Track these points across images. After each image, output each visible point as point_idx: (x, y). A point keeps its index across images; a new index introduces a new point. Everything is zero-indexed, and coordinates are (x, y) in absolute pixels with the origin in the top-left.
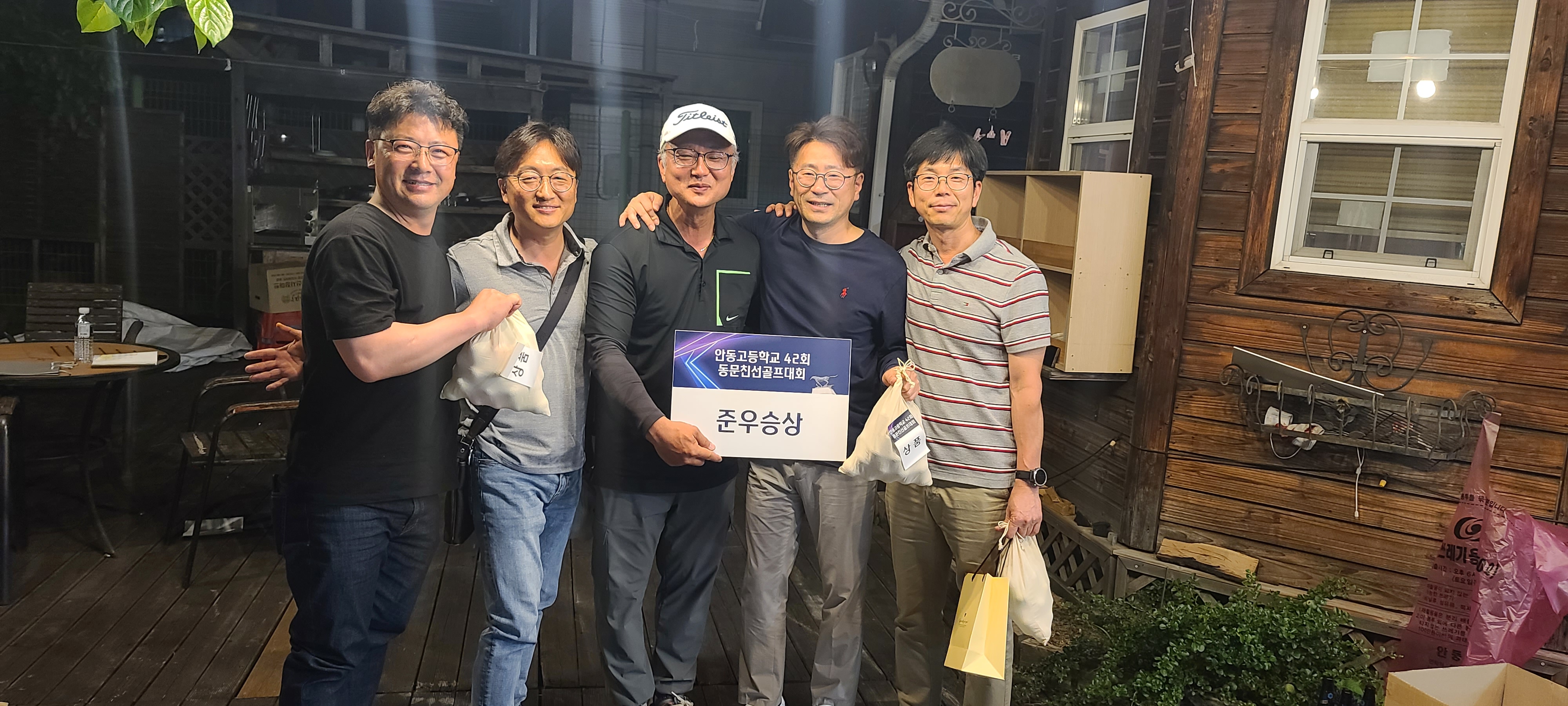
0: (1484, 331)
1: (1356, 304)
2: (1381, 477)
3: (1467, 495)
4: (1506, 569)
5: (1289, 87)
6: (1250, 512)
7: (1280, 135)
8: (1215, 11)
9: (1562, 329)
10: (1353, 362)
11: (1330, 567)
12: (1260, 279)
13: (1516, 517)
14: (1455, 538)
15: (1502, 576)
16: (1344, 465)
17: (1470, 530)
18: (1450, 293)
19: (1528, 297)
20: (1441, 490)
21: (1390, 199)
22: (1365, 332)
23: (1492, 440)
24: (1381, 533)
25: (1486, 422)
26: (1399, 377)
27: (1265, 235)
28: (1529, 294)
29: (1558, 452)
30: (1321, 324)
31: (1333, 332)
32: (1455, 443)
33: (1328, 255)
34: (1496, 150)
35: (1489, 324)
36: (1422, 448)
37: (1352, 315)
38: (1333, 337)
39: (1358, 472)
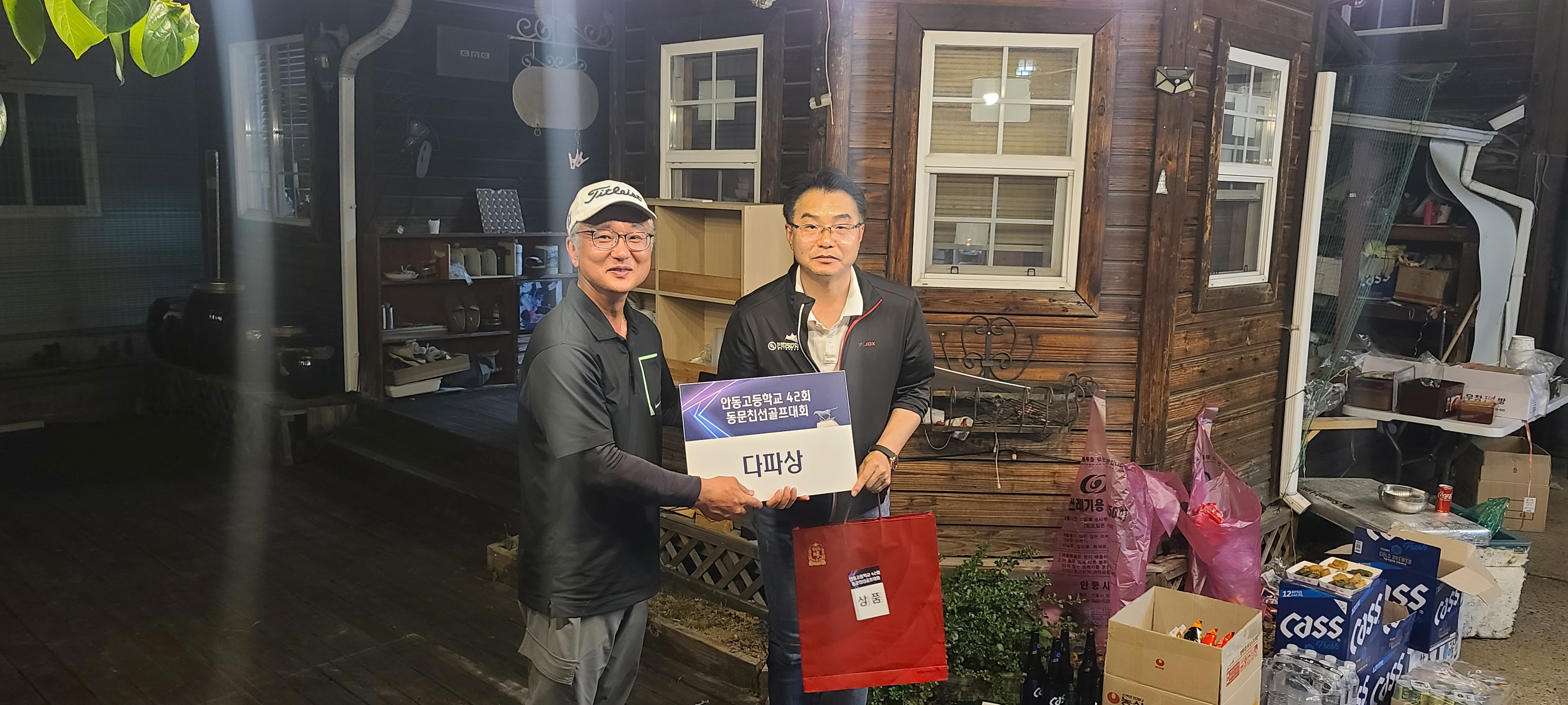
0: (1072, 324)
1: (983, 311)
2: (1011, 452)
3: (1088, 458)
4: (1132, 512)
5: (914, 125)
6: (912, 500)
7: (911, 168)
8: (844, 54)
9: (1125, 317)
10: (982, 359)
11: (978, 533)
13: (1129, 470)
14: (1082, 493)
15: (1130, 518)
16: (982, 446)
17: (1093, 486)
18: (1049, 296)
19: (1102, 294)
20: (1052, 455)
21: (994, 220)
22: (989, 333)
23: (1103, 411)
24: (1014, 497)
25: (1096, 399)
26: (1016, 368)
27: (906, 257)
28: (1102, 292)
29: (1129, 412)
30: (955, 329)
31: (964, 336)
32: (1062, 416)
33: (954, 271)
34: (1070, 178)
35: (1077, 318)
36: (1044, 423)
37: (979, 320)
38: (965, 340)
39: (995, 451)
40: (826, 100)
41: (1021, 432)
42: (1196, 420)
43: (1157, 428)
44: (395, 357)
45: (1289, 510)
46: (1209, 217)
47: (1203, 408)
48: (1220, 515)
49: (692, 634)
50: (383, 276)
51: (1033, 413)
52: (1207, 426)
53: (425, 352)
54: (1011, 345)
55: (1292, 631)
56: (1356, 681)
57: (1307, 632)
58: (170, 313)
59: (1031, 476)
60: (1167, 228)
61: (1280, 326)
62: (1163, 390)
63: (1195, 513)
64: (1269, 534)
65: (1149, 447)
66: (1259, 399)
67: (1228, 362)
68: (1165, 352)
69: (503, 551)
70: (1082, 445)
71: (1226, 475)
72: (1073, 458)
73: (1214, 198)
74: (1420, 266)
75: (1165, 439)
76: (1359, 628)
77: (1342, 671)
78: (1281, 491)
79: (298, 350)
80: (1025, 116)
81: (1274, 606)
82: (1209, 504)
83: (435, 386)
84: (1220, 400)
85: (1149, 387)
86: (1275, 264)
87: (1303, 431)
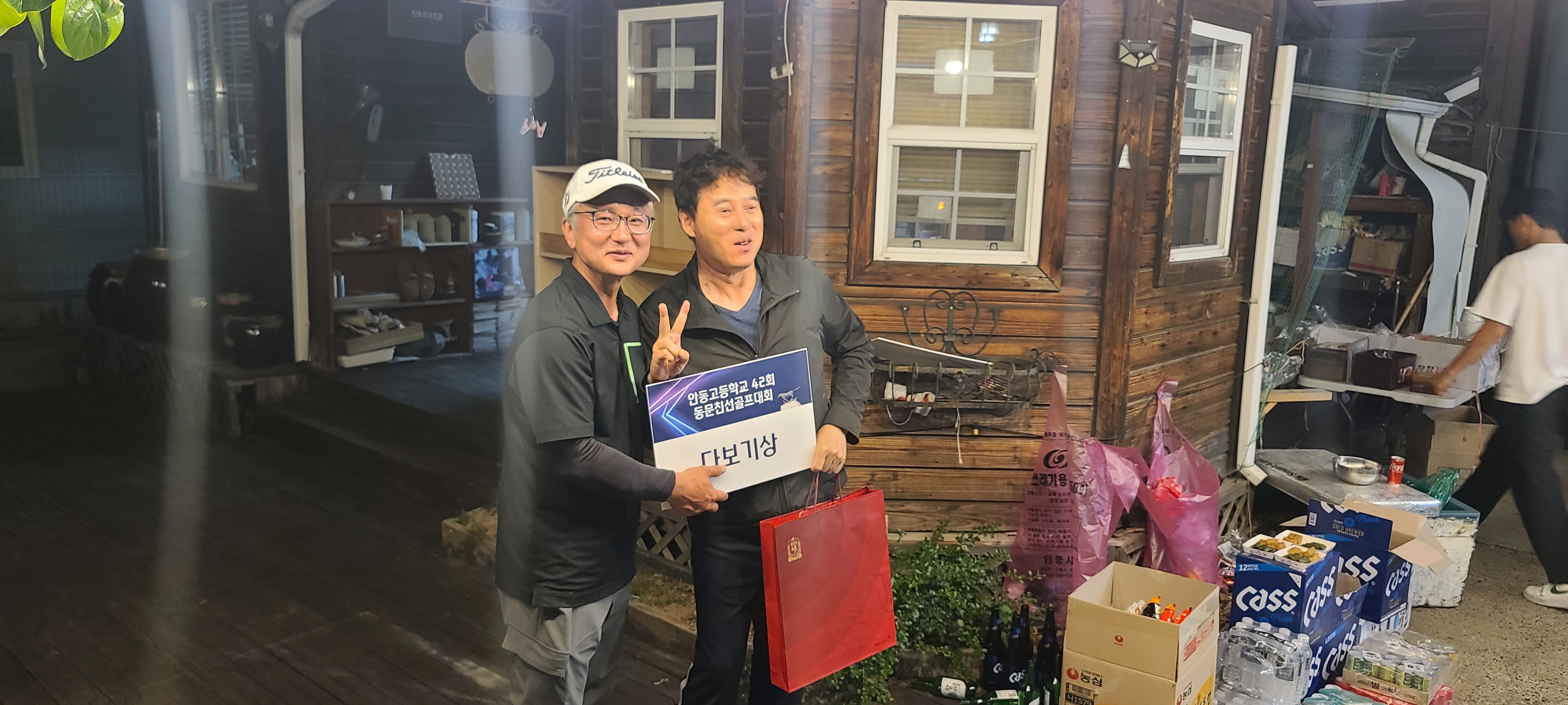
0: (1034, 299)
1: (945, 285)
2: (973, 427)
3: (1050, 433)
4: (1093, 487)
5: (876, 97)
6: (873, 475)
7: (873, 140)
8: (804, 22)
9: (1086, 292)
10: (944, 334)
11: (939, 508)
12: (867, 270)
13: (1090, 445)
14: (1045, 468)
15: (1090, 493)
16: (944, 422)
17: (1056, 460)
18: (1012, 271)
19: (1064, 269)
20: (1014, 430)
21: (957, 194)
22: (951, 308)
23: (1064, 385)
24: (975, 472)
25: (1057, 374)
26: (979, 342)
27: (868, 231)
28: (1064, 267)
29: (1091, 386)
30: (917, 304)
31: (926, 310)
32: (1024, 390)
33: (917, 244)
34: (1033, 152)
35: (1038, 293)
36: (1005, 399)
37: (941, 295)
38: (927, 315)
39: (956, 426)
40: (788, 70)
41: (983, 407)
42: (1156, 394)
43: (1117, 402)
44: (347, 326)
45: (1245, 482)
46: (1171, 192)
47: (1162, 382)
48: (1179, 489)
49: (652, 611)
50: (334, 244)
51: (995, 389)
52: (1166, 400)
53: (377, 322)
54: (973, 321)
55: (1248, 604)
56: (1309, 653)
57: (1262, 605)
58: (110, 280)
59: (991, 451)
60: (1129, 203)
61: (1240, 299)
62: (1123, 365)
63: (1154, 487)
64: (1226, 506)
65: (1109, 421)
66: (1218, 372)
67: (1188, 336)
68: (1126, 327)
69: (459, 527)
70: (1042, 420)
71: (1185, 449)
72: (1034, 433)
73: (1175, 172)
74: (1375, 237)
75: (1125, 414)
76: (1312, 601)
77: (1296, 644)
78: (1239, 463)
79: (245, 319)
80: (988, 89)
81: (1230, 578)
82: (1167, 478)
83: (388, 355)
84: (1179, 374)
85: (1110, 362)
86: (1235, 238)
87: (1261, 403)
